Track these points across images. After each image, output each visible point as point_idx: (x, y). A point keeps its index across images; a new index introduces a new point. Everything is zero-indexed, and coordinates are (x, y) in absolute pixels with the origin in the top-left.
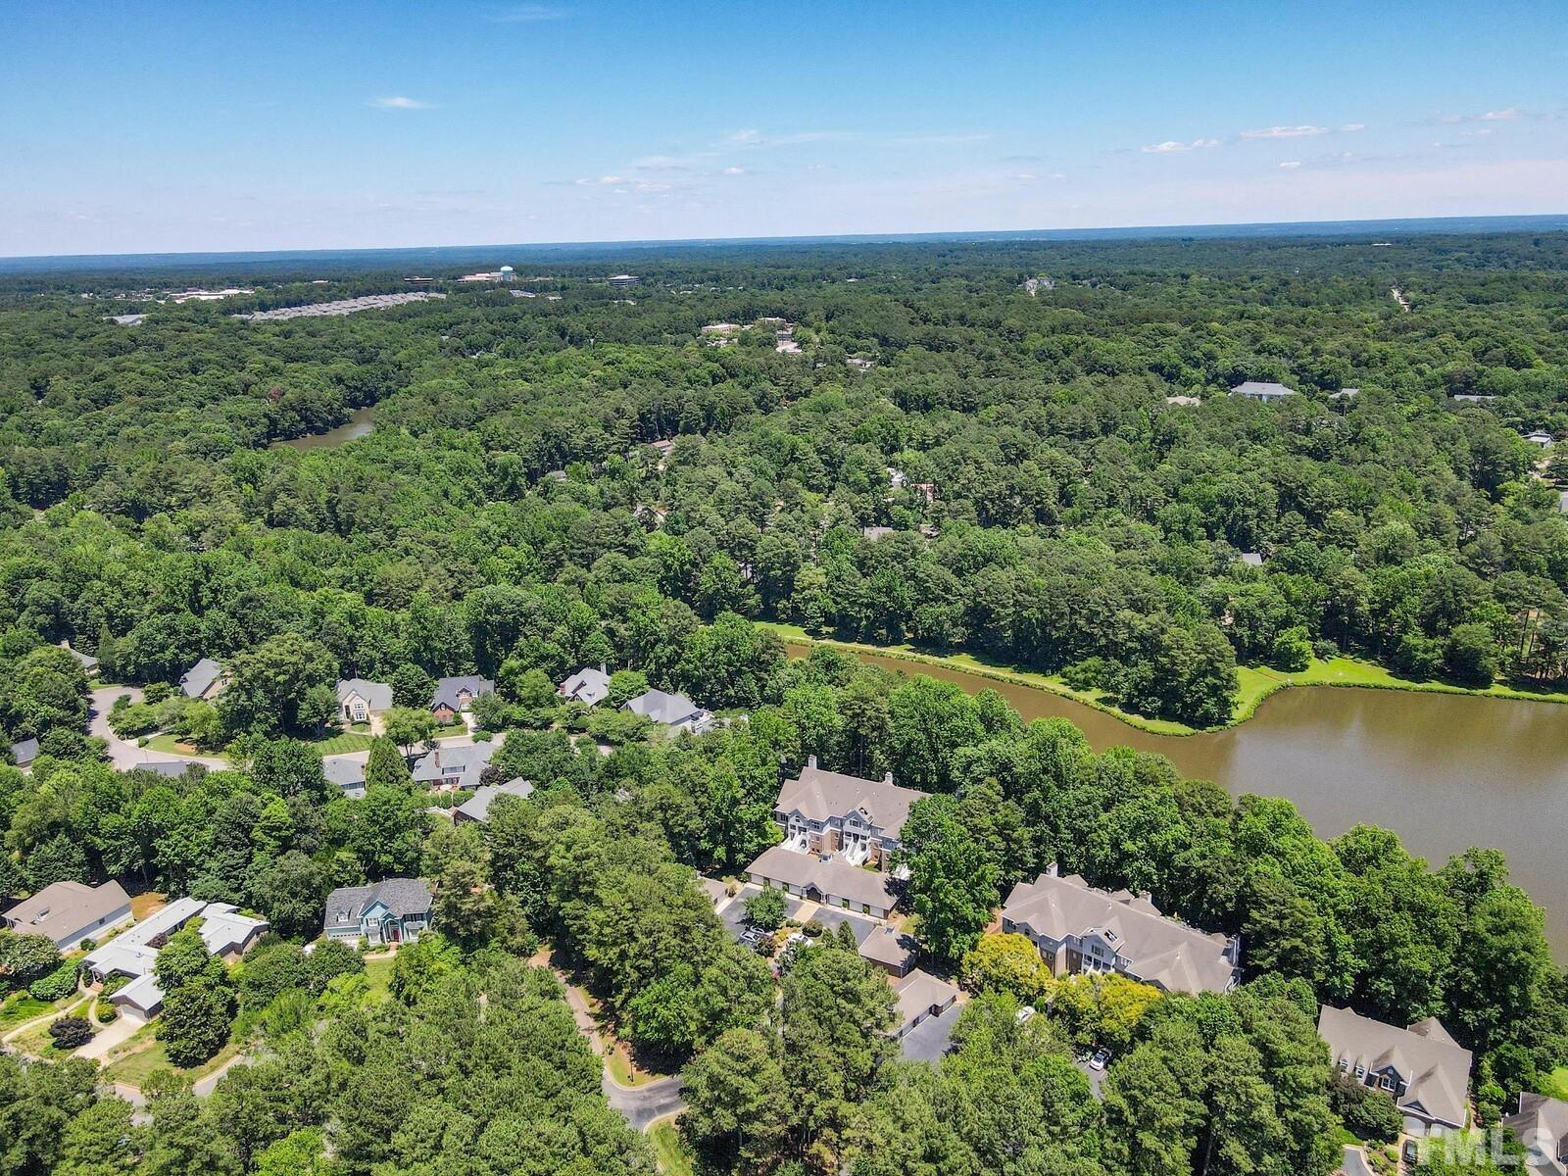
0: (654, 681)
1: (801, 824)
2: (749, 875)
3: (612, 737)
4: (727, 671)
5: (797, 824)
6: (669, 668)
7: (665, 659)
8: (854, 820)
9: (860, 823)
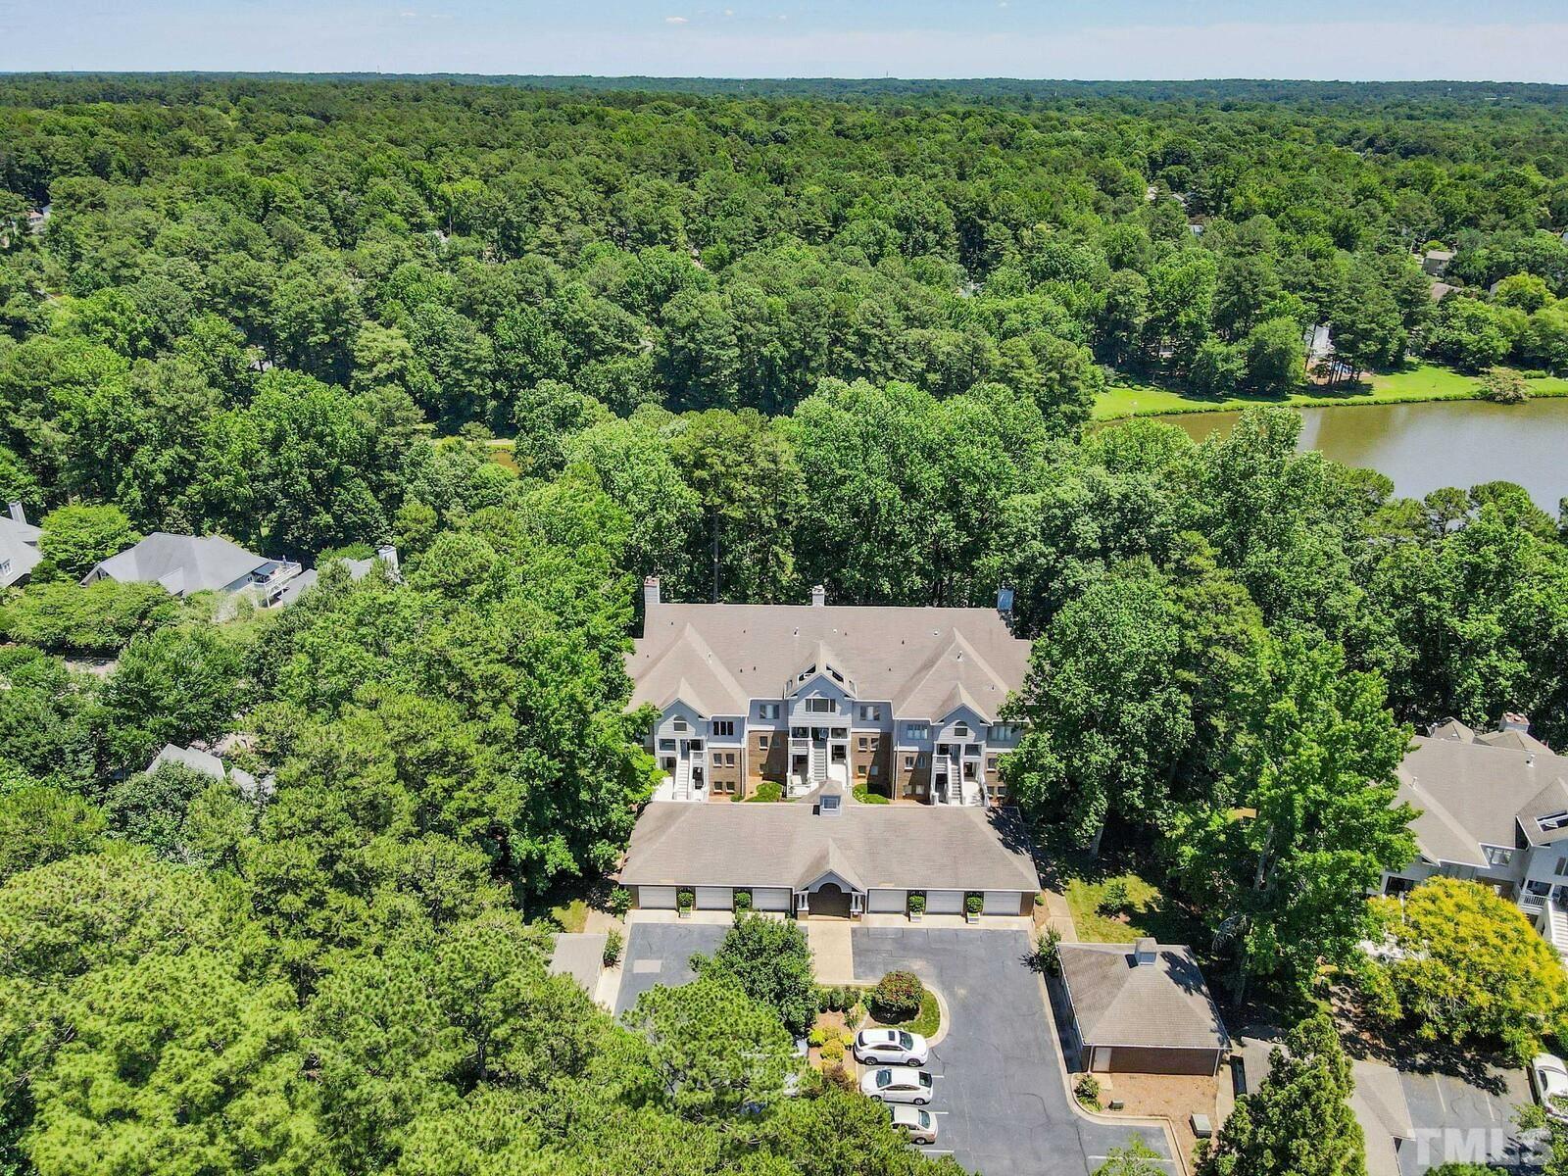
0: (148, 518)
1: (690, 734)
2: (633, 890)
3: (80, 640)
4: (311, 478)
5: (679, 736)
6: (172, 496)
7: (160, 478)
8: (819, 697)
9: (833, 702)
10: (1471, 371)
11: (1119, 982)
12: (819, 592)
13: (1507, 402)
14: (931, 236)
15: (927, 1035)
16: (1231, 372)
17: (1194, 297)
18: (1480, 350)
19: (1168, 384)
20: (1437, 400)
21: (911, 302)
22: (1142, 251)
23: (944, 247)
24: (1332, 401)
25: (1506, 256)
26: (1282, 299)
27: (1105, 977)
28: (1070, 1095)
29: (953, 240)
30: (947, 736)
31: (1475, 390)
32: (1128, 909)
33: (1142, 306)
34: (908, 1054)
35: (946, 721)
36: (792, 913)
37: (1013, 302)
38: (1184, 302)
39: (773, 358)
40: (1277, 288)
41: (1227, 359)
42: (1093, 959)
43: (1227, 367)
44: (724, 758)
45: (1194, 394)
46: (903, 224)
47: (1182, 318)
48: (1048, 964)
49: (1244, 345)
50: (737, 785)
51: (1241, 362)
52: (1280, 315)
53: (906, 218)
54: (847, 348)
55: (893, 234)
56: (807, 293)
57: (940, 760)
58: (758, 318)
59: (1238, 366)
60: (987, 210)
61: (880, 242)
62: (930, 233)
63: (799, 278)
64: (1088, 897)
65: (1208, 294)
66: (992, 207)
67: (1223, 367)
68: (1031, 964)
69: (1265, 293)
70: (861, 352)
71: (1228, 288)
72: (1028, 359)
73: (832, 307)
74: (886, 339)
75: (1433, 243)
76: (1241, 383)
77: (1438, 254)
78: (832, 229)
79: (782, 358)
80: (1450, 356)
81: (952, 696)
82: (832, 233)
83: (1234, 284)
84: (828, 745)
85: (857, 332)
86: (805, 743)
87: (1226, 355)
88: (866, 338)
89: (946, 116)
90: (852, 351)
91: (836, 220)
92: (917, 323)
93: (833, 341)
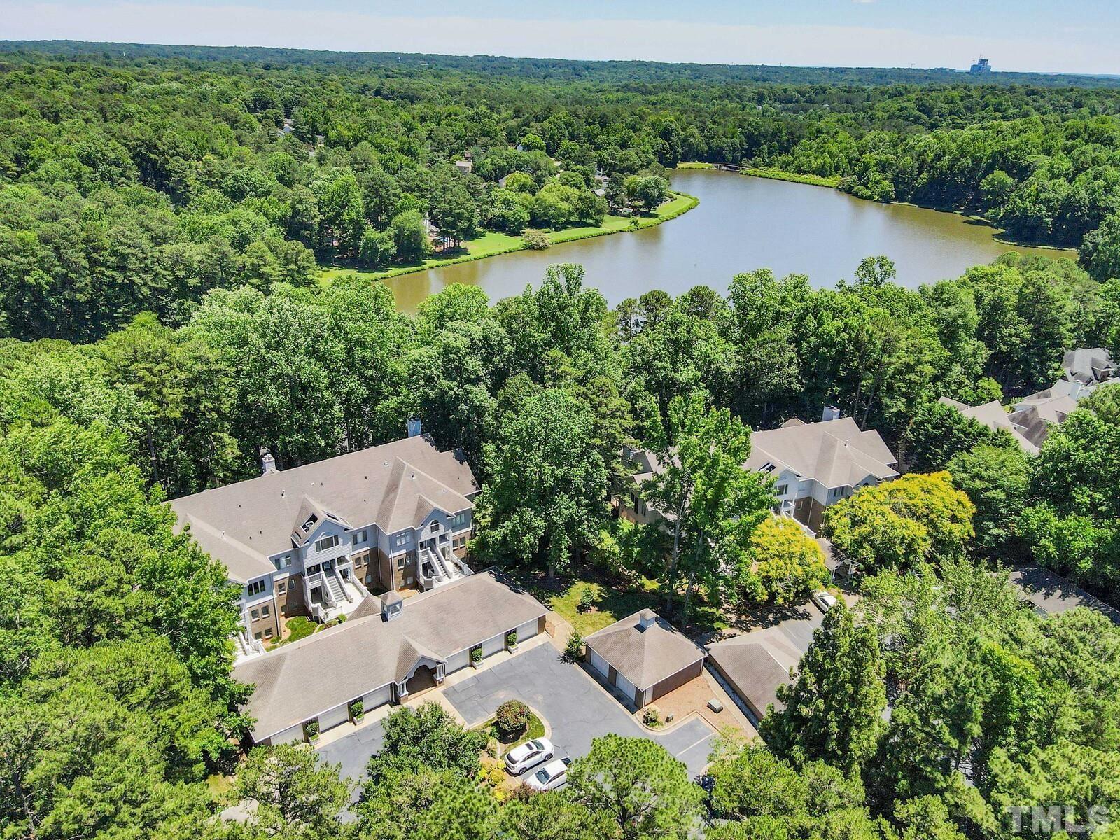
8: (325, 537)
9: (336, 537)
10: (515, 233)
11: (641, 644)
12: (269, 461)
13: (541, 249)
14: (115, 170)
15: (543, 735)
16: (387, 250)
17: (349, 201)
18: (516, 220)
19: (343, 264)
20: (505, 252)
21: (152, 224)
22: (296, 171)
23: (128, 178)
24: (450, 261)
25: (502, 162)
26: (406, 197)
27: (629, 645)
28: (643, 727)
29: (134, 171)
30: (426, 535)
31: (522, 243)
32: (594, 603)
33: (315, 211)
34: (545, 753)
35: (424, 524)
36: (395, 701)
37: (223, 217)
38: (344, 205)
39: (39, 285)
40: (399, 191)
41: (382, 241)
42: (614, 638)
43: (384, 247)
44: (260, 611)
45: (366, 269)
46: (88, 160)
47: (345, 217)
48: (577, 656)
49: (389, 232)
50: (274, 630)
51: (392, 243)
52: (409, 209)
53: (89, 156)
54: (108, 268)
55: (87, 169)
56: (56, 225)
57: (423, 554)
58: (12, 251)
59: (390, 246)
60: (155, 146)
61: (78, 177)
62: (113, 167)
63: (39, 213)
64: (567, 605)
65: (358, 199)
66: (159, 144)
67: (381, 247)
68: (566, 661)
69: (395, 195)
70: (123, 269)
71: (371, 194)
72: (270, 258)
73: (83, 234)
74: (141, 255)
75: (456, 156)
76: (395, 257)
77: (462, 163)
78: (19, 169)
79: (47, 283)
80: (500, 225)
81: (421, 505)
82: (20, 173)
83: (374, 190)
84: (338, 572)
85: (114, 253)
86: (319, 577)
87: (381, 239)
88: (123, 257)
89: (51, 71)
90: (114, 270)
91: (18, 160)
92: (159, 240)
93: (94, 263)
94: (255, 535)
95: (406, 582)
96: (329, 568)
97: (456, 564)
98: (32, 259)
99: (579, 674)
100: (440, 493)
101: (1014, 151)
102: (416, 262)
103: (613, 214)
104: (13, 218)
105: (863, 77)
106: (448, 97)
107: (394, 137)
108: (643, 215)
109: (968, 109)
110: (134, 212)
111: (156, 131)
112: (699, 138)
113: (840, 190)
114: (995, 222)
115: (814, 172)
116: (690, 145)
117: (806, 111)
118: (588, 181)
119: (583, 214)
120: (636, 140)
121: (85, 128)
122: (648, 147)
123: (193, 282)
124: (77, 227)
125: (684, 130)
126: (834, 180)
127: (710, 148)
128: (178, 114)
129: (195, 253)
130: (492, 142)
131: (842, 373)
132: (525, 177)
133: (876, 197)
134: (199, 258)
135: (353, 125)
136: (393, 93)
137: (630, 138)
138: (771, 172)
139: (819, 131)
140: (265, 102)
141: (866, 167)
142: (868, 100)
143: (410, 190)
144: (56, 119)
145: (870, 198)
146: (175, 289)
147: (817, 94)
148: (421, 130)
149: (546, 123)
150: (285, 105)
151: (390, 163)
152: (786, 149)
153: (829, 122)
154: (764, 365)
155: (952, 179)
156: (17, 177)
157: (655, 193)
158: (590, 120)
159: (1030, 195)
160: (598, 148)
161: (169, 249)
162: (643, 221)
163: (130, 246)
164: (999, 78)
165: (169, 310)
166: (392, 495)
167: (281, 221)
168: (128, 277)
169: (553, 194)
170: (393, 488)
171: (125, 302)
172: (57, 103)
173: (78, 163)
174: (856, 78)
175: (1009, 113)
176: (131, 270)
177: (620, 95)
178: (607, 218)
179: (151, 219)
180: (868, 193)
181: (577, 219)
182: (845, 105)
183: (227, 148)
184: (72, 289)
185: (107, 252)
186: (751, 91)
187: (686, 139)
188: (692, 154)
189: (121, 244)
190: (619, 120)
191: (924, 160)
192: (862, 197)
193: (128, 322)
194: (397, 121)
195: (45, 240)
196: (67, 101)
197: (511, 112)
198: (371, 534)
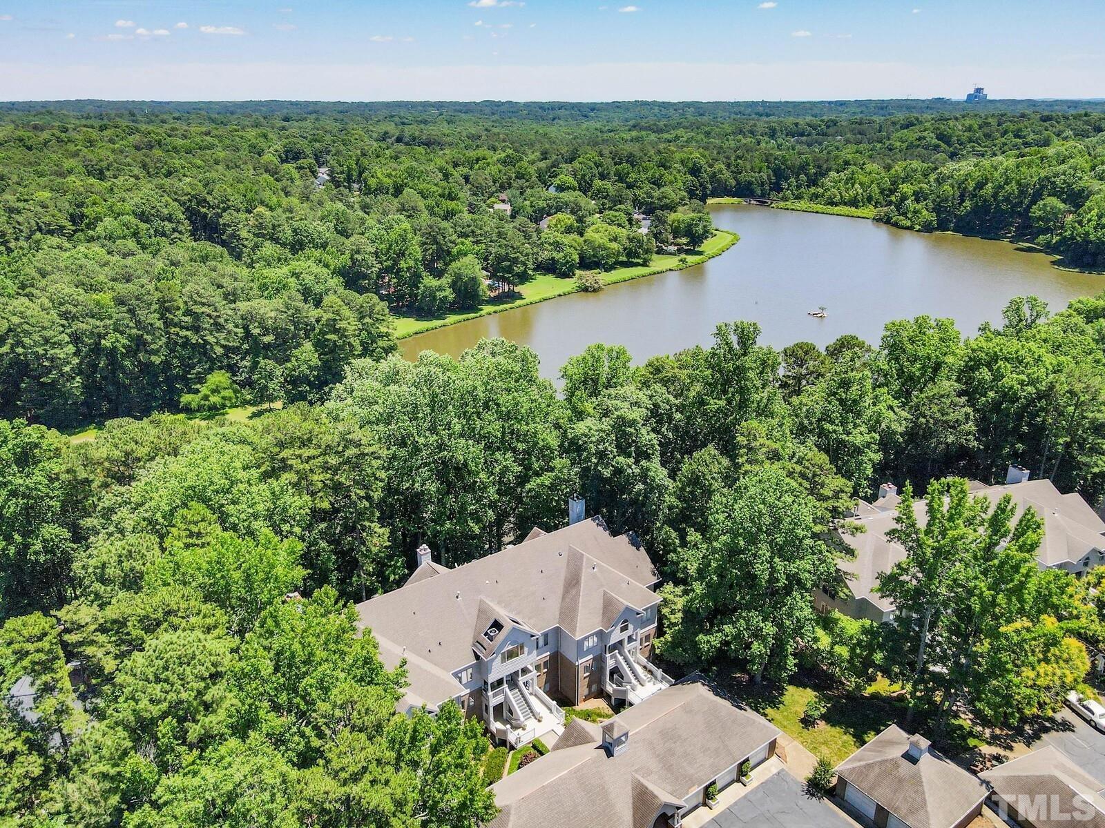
8: (511, 647)
9: (522, 646)
10: (565, 275)
11: (917, 780)
13: (595, 291)
14: (168, 226)
16: (446, 297)
17: (407, 249)
18: (567, 262)
20: (560, 295)
22: (349, 221)
23: (180, 233)
25: (542, 204)
26: (463, 243)
29: (185, 225)
30: (615, 636)
31: (575, 286)
32: (822, 716)
33: (372, 260)
35: (615, 625)
37: (285, 270)
38: (401, 254)
40: (454, 237)
41: (441, 288)
42: (877, 770)
43: (442, 294)
45: (423, 317)
46: (143, 217)
47: (403, 265)
48: (825, 788)
49: (445, 281)
51: (449, 290)
52: (466, 255)
53: (143, 213)
54: (182, 328)
55: (144, 226)
56: (130, 286)
57: (611, 657)
58: (87, 315)
59: (449, 294)
60: (205, 200)
61: (135, 234)
62: (166, 223)
63: (112, 274)
64: (786, 718)
65: (415, 248)
66: (209, 198)
67: (440, 295)
68: (813, 795)
69: (450, 242)
70: (196, 329)
71: (428, 241)
72: (346, 312)
73: (157, 295)
74: (215, 314)
75: (493, 199)
76: (452, 304)
77: (499, 206)
78: (74, 228)
79: (123, 346)
80: (551, 268)
81: (608, 604)
82: (75, 231)
83: (432, 238)
84: (521, 684)
85: (188, 312)
86: (503, 691)
87: (438, 286)
88: (196, 316)
89: (85, 129)
90: (187, 329)
91: (73, 219)
92: (231, 297)
93: (168, 324)
94: (435, 648)
95: (590, 690)
96: (512, 681)
97: (645, 667)
98: (108, 322)
99: (834, 813)
100: (624, 585)
101: (1063, 177)
102: (473, 308)
103: (658, 253)
104: (86, 280)
105: (863, 108)
106: (468, 142)
107: (434, 184)
108: (688, 252)
109: (988, 136)
110: (203, 269)
111: (206, 185)
112: (727, 174)
113: (877, 220)
114: (1049, 249)
115: (845, 204)
116: (719, 181)
117: (820, 144)
118: (630, 221)
119: (630, 253)
120: (668, 177)
121: (135, 185)
122: (680, 184)
123: (269, 339)
124: (151, 287)
125: (711, 166)
126: (870, 211)
127: (738, 183)
128: (220, 167)
129: (269, 309)
130: (527, 184)
131: (1026, 429)
132: (567, 218)
133: (918, 227)
134: (273, 314)
135: (393, 173)
136: (414, 139)
137: (661, 176)
138: (803, 204)
139: (847, 163)
140: (296, 153)
141: (904, 198)
142: (880, 131)
143: (464, 235)
144: (101, 176)
145: (910, 228)
146: (245, 346)
147: (828, 127)
148: (457, 174)
149: (576, 164)
150: (316, 155)
151: (436, 209)
152: (813, 182)
153: (848, 153)
154: (936, 422)
155: (998, 205)
156: (73, 235)
157: (700, 230)
158: (617, 160)
159: (1090, 220)
160: (630, 186)
161: (243, 306)
162: (691, 259)
163: (203, 304)
164: (998, 105)
165: (239, 368)
166: (573, 592)
167: (341, 272)
168: (202, 337)
169: (600, 232)
170: (573, 582)
171: (199, 362)
172: (101, 160)
173: (133, 220)
174: (858, 110)
175: (1029, 139)
176: (205, 329)
177: (634, 134)
178: (655, 256)
179: (223, 276)
180: (909, 224)
181: (625, 259)
182: (859, 136)
183: (274, 199)
184: (146, 351)
185: (181, 312)
186: (761, 125)
187: (714, 175)
188: (721, 190)
189: (196, 302)
190: (646, 158)
191: (965, 189)
192: (902, 228)
193: (201, 383)
194: (431, 167)
195: (120, 302)
196: (111, 159)
197: (538, 154)
198: (554, 638)
